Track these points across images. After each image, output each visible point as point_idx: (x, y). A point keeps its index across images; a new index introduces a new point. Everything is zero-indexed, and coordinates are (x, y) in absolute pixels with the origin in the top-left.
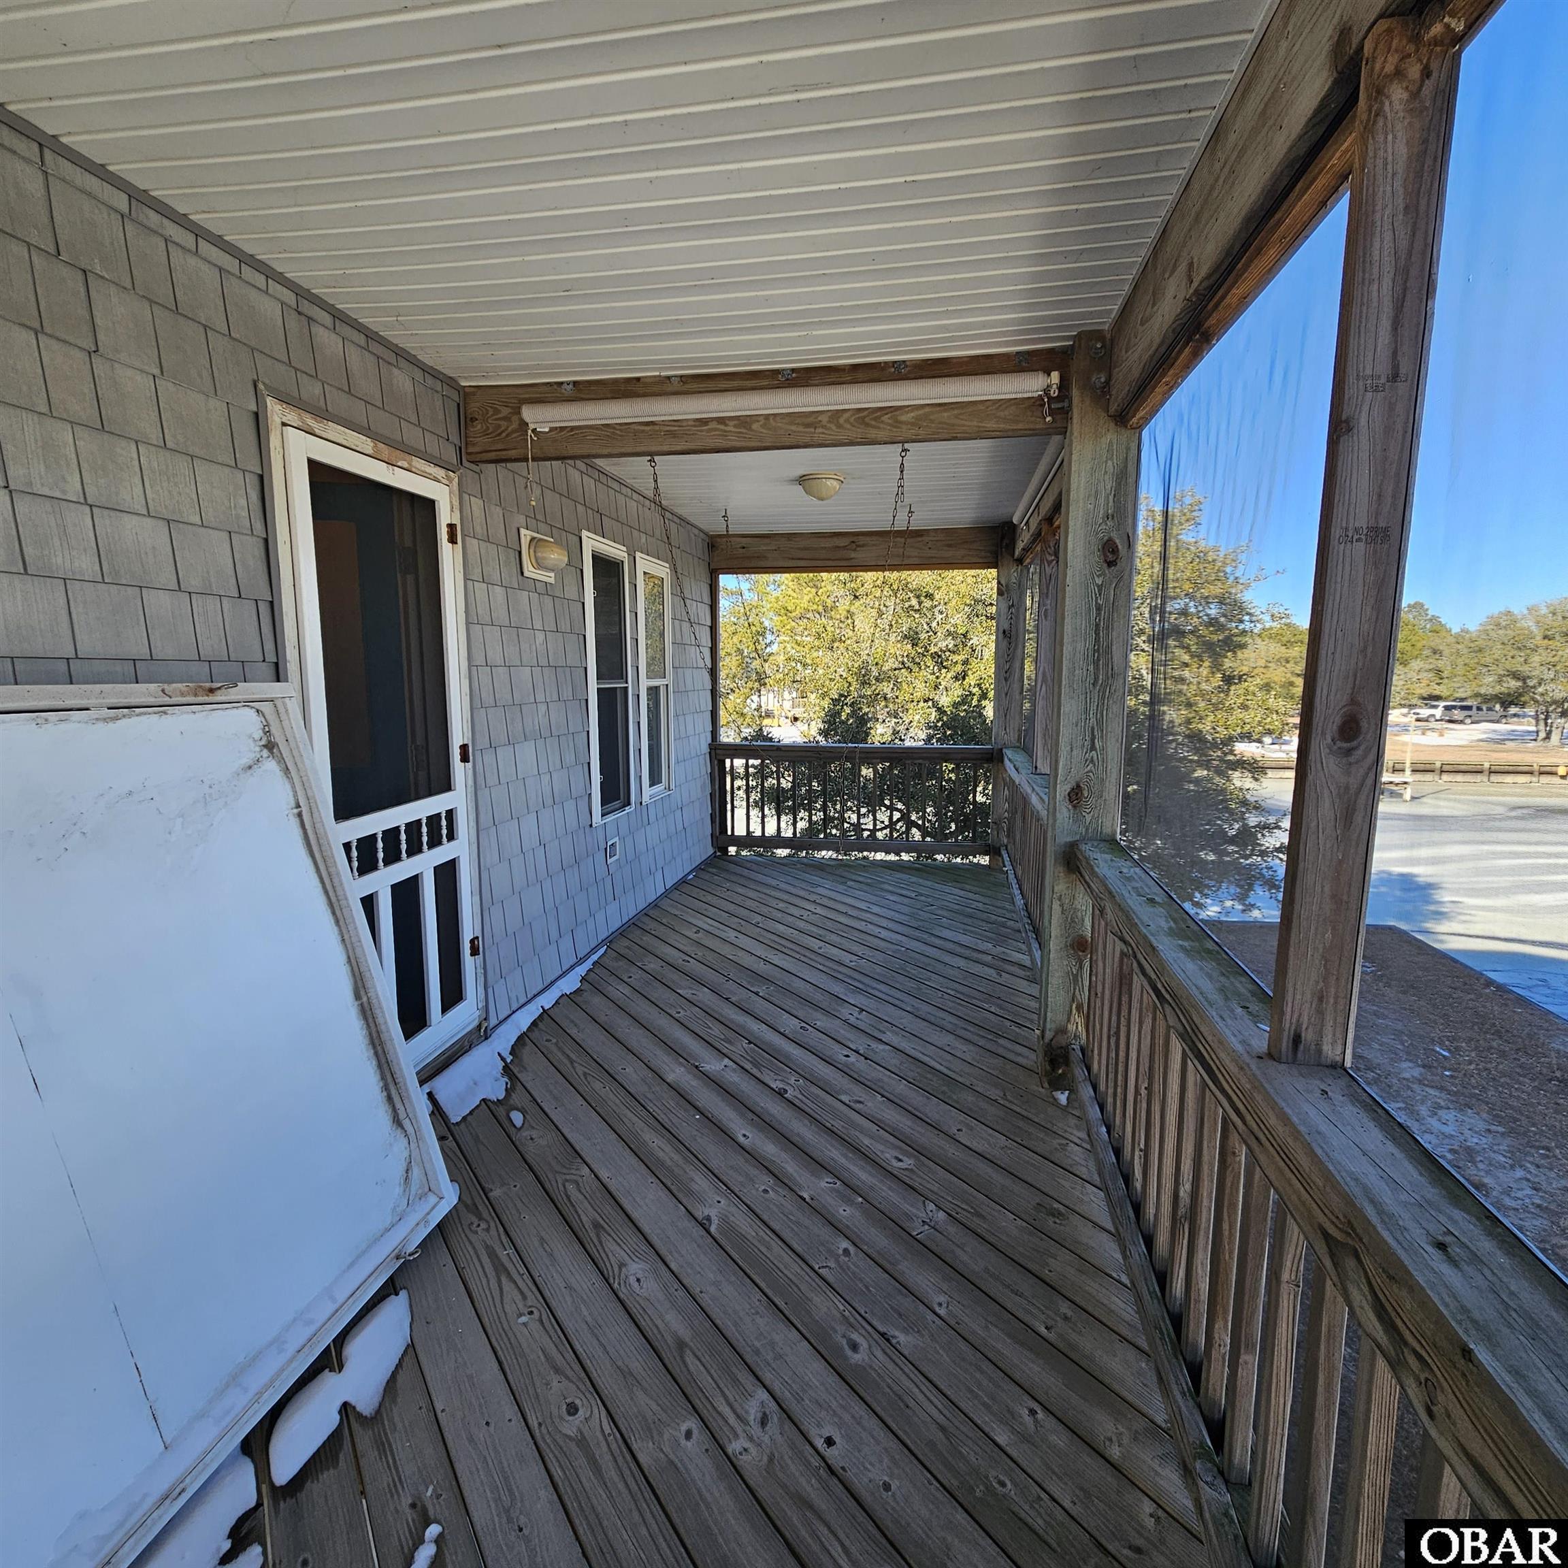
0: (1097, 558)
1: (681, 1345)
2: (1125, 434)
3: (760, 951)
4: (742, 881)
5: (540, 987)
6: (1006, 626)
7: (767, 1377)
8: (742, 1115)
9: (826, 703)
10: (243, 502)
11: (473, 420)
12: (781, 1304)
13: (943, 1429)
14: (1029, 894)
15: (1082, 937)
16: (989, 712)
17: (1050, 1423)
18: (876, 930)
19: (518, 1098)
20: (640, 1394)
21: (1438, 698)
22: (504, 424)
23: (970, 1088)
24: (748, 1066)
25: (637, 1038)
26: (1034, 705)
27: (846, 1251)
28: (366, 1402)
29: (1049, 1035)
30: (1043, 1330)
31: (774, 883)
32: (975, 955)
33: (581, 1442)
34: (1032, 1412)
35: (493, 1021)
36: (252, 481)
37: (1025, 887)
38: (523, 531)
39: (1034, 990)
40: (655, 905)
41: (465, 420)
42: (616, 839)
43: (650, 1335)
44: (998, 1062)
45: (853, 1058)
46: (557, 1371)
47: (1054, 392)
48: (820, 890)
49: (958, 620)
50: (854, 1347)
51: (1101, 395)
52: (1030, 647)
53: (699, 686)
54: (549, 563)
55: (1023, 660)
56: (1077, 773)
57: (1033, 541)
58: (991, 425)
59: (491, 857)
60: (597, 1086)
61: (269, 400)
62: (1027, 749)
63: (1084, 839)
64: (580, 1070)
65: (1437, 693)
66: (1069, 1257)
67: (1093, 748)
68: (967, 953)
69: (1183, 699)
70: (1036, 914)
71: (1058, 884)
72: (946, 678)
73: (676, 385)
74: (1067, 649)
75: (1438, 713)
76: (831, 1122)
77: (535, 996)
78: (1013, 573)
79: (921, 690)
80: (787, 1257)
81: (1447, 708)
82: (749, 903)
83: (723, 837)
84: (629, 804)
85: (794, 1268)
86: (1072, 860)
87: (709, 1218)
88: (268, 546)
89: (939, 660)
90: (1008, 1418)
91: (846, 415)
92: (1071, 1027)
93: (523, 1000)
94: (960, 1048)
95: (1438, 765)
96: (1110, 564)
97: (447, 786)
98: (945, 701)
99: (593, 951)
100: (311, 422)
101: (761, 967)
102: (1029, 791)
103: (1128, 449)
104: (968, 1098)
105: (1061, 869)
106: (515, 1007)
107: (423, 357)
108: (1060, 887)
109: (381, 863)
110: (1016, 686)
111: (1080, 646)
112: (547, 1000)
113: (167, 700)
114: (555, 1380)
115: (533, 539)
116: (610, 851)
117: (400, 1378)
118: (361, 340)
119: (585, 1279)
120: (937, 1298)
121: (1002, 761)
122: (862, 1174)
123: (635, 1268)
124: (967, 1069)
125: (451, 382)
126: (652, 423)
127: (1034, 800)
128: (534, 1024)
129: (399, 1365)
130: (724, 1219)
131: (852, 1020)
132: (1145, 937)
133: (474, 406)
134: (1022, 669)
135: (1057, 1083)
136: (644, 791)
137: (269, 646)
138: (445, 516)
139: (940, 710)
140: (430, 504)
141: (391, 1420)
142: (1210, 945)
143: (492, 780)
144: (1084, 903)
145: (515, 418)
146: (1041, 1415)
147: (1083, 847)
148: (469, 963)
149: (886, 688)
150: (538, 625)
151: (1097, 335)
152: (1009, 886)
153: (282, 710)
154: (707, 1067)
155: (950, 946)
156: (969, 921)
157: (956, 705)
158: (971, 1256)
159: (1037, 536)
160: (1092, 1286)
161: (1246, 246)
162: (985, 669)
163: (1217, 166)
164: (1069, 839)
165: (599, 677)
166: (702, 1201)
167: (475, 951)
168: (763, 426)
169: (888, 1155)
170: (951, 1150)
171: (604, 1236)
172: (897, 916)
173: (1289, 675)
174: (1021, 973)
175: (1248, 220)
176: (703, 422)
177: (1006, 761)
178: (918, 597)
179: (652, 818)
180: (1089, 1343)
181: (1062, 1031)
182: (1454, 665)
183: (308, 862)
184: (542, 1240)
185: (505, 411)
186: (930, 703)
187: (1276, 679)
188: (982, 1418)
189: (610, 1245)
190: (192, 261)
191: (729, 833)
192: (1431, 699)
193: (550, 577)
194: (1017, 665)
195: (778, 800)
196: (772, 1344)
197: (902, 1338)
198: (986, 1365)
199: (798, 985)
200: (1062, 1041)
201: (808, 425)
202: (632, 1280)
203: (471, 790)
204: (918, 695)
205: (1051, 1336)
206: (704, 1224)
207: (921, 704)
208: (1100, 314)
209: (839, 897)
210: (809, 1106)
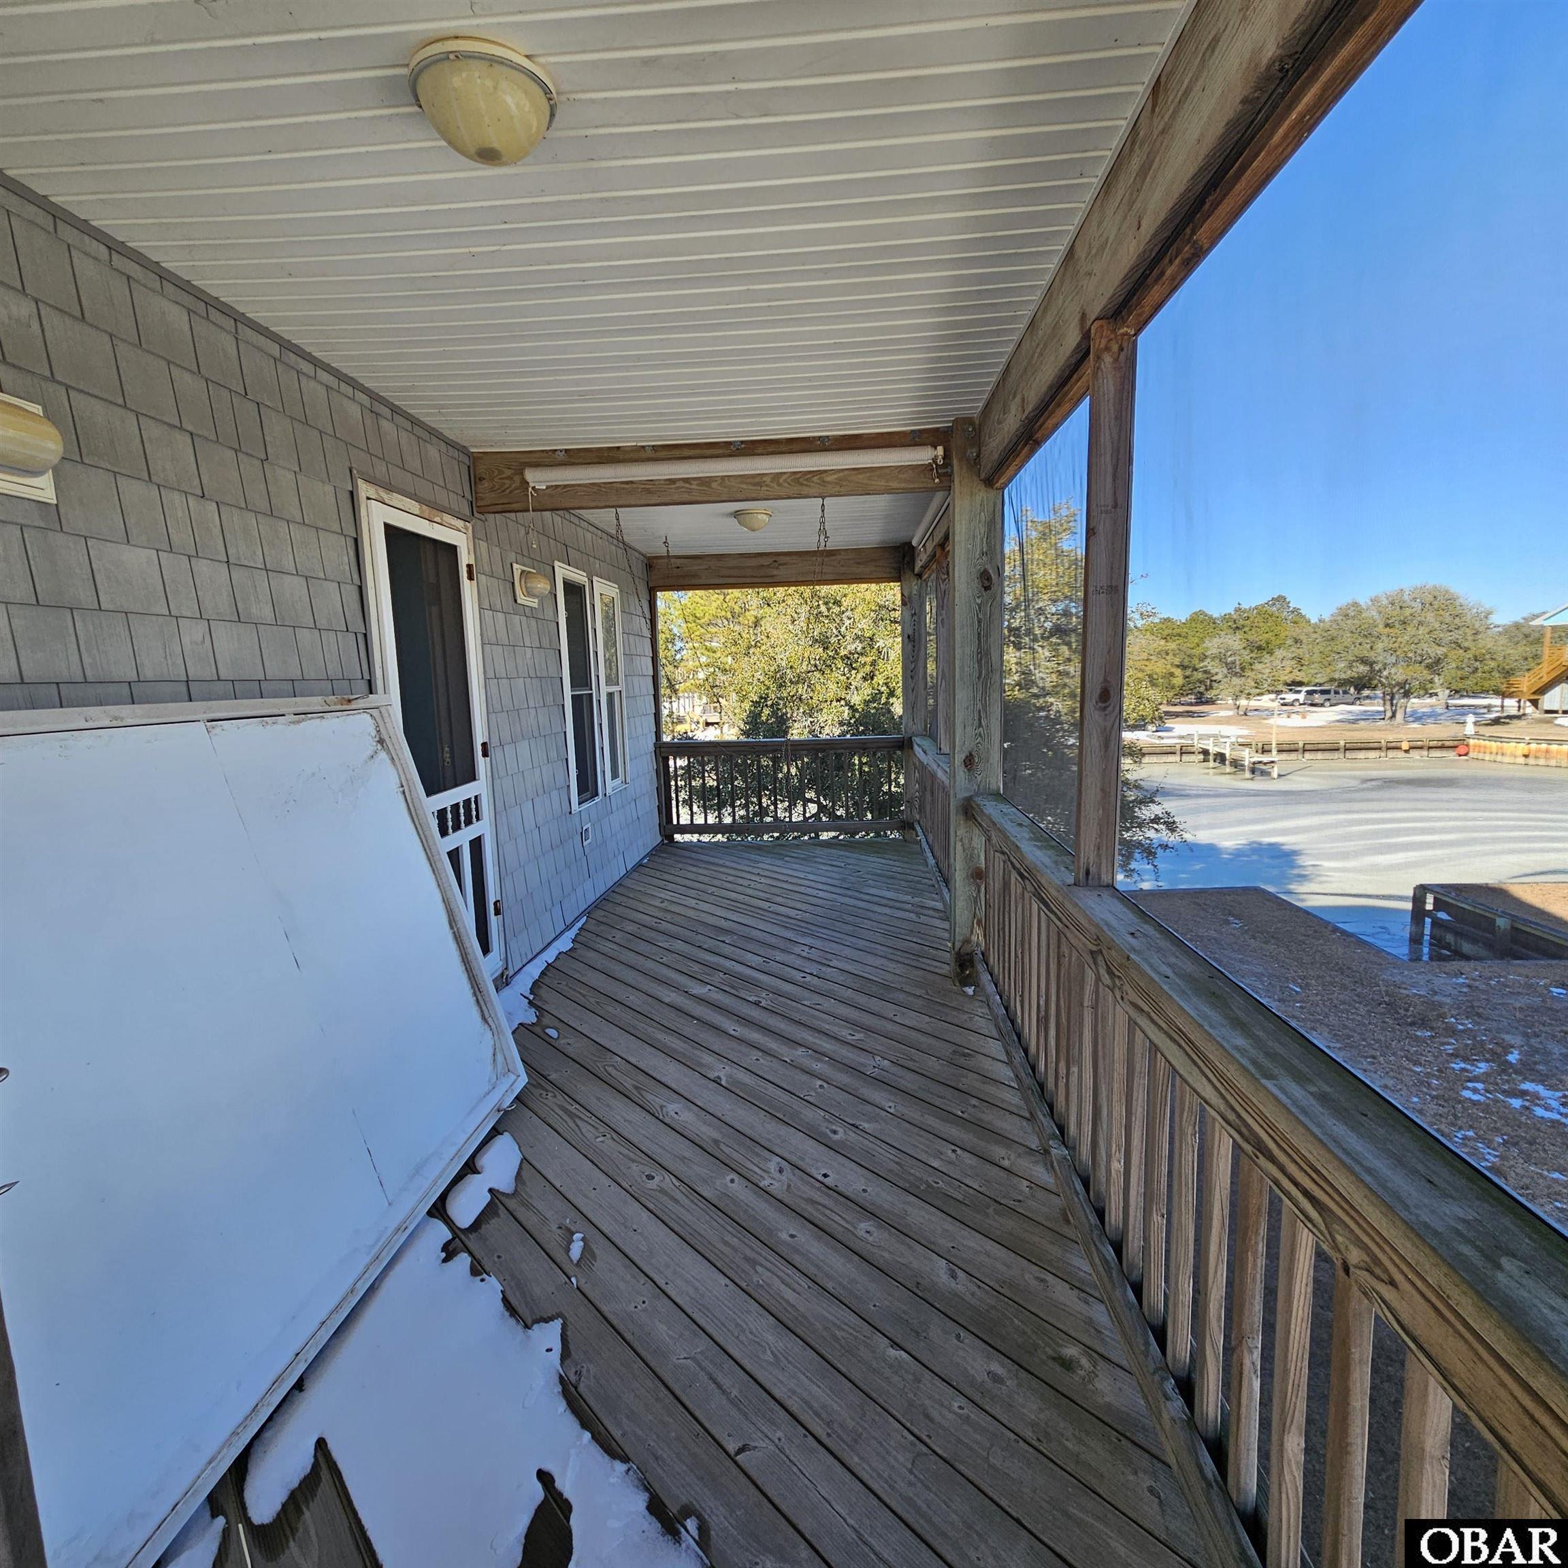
0: (976, 584)
1: (716, 1142)
2: (992, 493)
3: (720, 912)
4: (690, 861)
5: (542, 947)
6: (910, 632)
7: (778, 1151)
8: (728, 1018)
9: (747, 705)
10: (346, 558)
11: (480, 479)
12: (781, 1116)
13: (897, 1163)
14: (938, 854)
15: (979, 868)
16: (898, 708)
17: (966, 1155)
18: (815, 892)
19: (547, 1020)
20: (695, 1167)
21: (1301, 684)
22: (507, 482)
23: (901, 990)
24: (727, 989)
25: (630, 976)
26: (936, 701)
27: (821, 1086)
28: (505, 1184)
29: (958, 945)
30: (959, 1113)
31: (721, 862)
32: (898, 905)
33: (662, 1191)
34: (954, 1151)
35: (511, 972)
36: (351, 543)
37: (936, 848)
38: (515, 566)
39: (946, 925)
40: (619, 884)
41: (475, 479)
42: (589, 825)
43: (692, 1138)
44: (920, 973)
45: (809, 978)
46: (633, 1161)
47: (940, 461)
48: (760, 865)
49: (864, 625)
50: (835, 1132)
51: (974, 464)
52: (931, 649)
53: (644, 692)
54: (536, 592)
55: (926, 660)
56: (969, 745)
57: (930, 561)
58: (895, 485)
59: (504, 835)
60: (610, 1009)
61: (360, 482)
62: (932, 735)
63: (977, 794)
64: (592, 1000)
65: (1298, 679)
66: (975, 1076)
67: (980, 725)
68: (891, 903)
69: (1066, 691)
70: (945, 870)
71: (959, 829)
72: (856, 679)
73: (649, 453)
74: (958, 651)
75: (1301, 697)
76: (797, 1017)
77: (538, 954)
78: (915, 585)
79: (833, 689)
80: (779, 1092)
81: (1309, 693)
82: (701, 878)
83: (669, 826)
84: (597, 795)
85: (785, 1097)
86: (969, 811)
87: (719, 1078)
88: (361, 590)
89: (850, 662)
90: (939, 1154)
91: (785, 477)
92: (974, 938)
93: (530, 957)
94: (891, 966)
95: (1301, 745)
96: (987, 588)
97: (472, 777)
98: (856, 699)
99: (577, 919)
100: (384, 495)
101: (723, 923)
102: (935, 767)
103: (995, 504)
104: (901, 997)
105: (962, 818)
106: (525, 961)
107: (448, 434)
108: (961, 832)
109: (450, 830)
110: (921, 685)
111: (967, 650)
112: (550, 956)
113: (327, 708)
114: (634, 1166)
115: (523, 572)
116: (584, 835)
117: (524, 1173)
118: (408, 425)
119: (637, 1115)
120: (886, 1105)
121: (912, 748)
122: (827, 1046)
123: (672, 1108)
124: (897, 978)
125: (463, 450)
126: (632, 482)
127: (940, 774)
128: (543, 973)
129: (520, 1168)
130: (729, 1076)
131: (804, 954)
132: (1013, 843)
133: (481, 469)
134: (926, 667)
135: (965, 982)
136: (608, 784)
137: (365, 667)
138: (465, 559)
139: (852, 708)
140: (452, 549)
141: (526, 1193)
142: (1054, 843)
143: (503, 773)
144: (979, 842)
145: (517, 479)
146: (959, 1151)
147: (976, 799)
148: (493, 920)
149: (801, 690)
150: (528, 643)
151: (969, 421)
152: (923, 851)
153: (385, 715)
154: (694, 992)
155: (876, 899)
156: (889, 881)
157: (867, 703)
158: (910, 1082)
159: (933, 557)
160: (992, 1089)
161: (1052, 398)
162: (892, 668)
163: (1034, 344)
164: (967, 795)
165: (573, 686)
166: (711, 1068)
167: (497, 912)
168: (720, 484)
169: (844, 1033)
170: (889, 1027)
171: (644, 1093)
172: (830, 881)
173: (1169, 667)
174: (936, 915)
175: (1050, 387)
176: (672, 481)
177: (916, 747)
178: (826, 603)
179: (614, 809)
180: (990, 1117)
181: (967, 941)
182: (1312, 653)
183: (412, 826)
184: (598, 1099)
185: (508, 472)
186: (843, 702)
187: (1158, 670)
188: (923, 1157)
189: (649, 1097)
190: (312, 384)
191: (675, 822)
192: (1294, 685)
193: (534, 603)
194: (921, 663)
195: (706, 797)
196: (779, 1136)
197: (866, 1126)
198: (922, 1133)
199: (755, 933)
200: (967, 949)
201: (755, 484)
202: (673, 1114)
203: (490, 779)
204: (830, 695)
205: (965, 1116)
206: (717, 1081)
207: (834, 703)
208: (971, 408)
209: (778, 870)
210: (781, 1010)
